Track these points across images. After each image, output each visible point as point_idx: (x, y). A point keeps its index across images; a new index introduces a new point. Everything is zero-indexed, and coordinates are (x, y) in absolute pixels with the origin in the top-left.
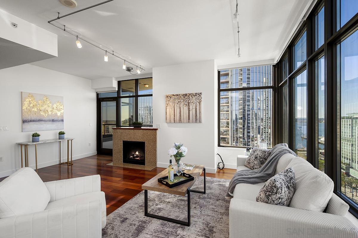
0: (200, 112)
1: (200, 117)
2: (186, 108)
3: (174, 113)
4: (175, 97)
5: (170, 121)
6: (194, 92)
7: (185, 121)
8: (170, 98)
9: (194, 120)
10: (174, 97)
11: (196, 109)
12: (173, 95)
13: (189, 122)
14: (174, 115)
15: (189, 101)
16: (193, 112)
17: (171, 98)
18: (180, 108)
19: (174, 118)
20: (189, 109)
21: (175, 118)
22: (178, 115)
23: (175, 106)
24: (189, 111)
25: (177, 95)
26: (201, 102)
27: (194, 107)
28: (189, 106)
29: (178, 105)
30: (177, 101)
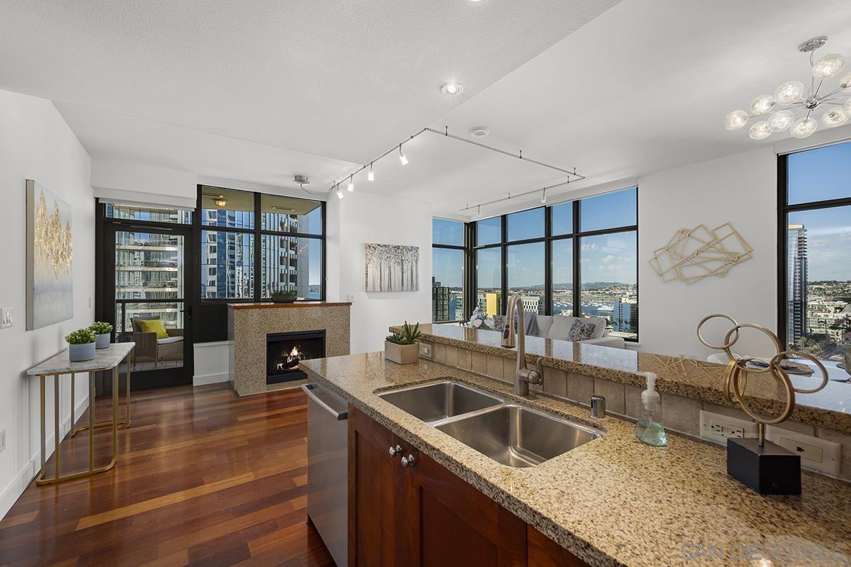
0: (417, 276)
1: (417, 282)
2: (398, 268)
3: (381, 275)
4: (382, 249)
5: (374, 288)
6: (409, 244)
7: (397, 288)
8: (373, 249)
9: (410, 286)
10: (380, 248)
11: (412, 271)
12: (379, 245)
13: (402, 290)
14: (381, 278)
15: (403, 258)
16: (407, 275)
17: (375, 249)
18: (390, 267)
19: (381, 284)
20: (403, 270)
21: (382, 283)
22: (387, 279)
23: (382, 264)
24: (403, 273)
25: (386, 246)
26: (418, 261)
27: (409, 268)
28: (403, 265)
29: (386, 263)
30: (384, 256)
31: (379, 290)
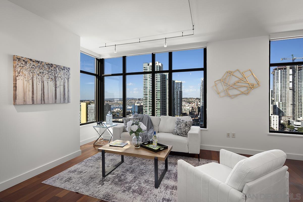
0: (68, 91)
1: (68, 96)
2: (51, 84)
3: (33, 88)
4: (34, 64)
5: (25, 101)
6: (62, 64)
7: (51, 101)
8: (23, 63)
9: (62, 100)
10: (31, 62)
11: (64, 86)
12: (31, 60)
13: (55, 102)
14: (33, 91)
15: (56, 75)
16: (60, 90)
17: (26, 63)
18: (43, 82)
19: (33, 97)
20: (56, 85)
21: (35, 96)
22: (40, 93)
23: (35, 79)
24: (56, 88)
25: (38, 62)
26: (69, 79)
27: (62, 84)
28: (56, 81)
29: (39, 77)
30: (37, 71)
31: (31, 102)
